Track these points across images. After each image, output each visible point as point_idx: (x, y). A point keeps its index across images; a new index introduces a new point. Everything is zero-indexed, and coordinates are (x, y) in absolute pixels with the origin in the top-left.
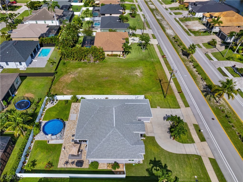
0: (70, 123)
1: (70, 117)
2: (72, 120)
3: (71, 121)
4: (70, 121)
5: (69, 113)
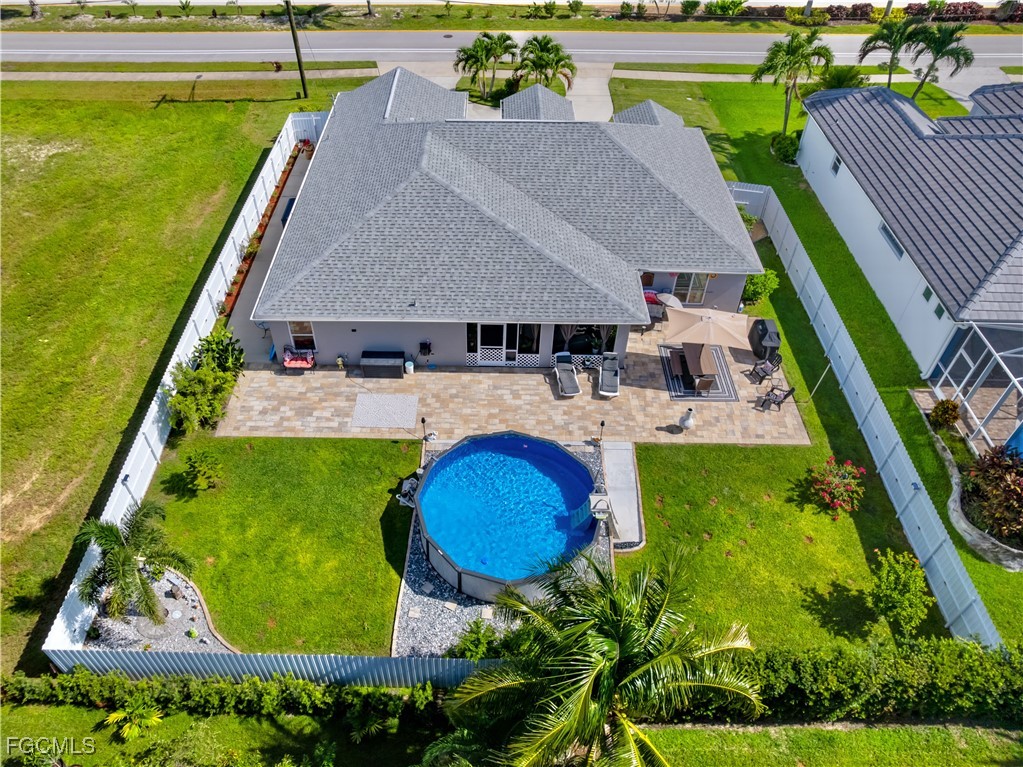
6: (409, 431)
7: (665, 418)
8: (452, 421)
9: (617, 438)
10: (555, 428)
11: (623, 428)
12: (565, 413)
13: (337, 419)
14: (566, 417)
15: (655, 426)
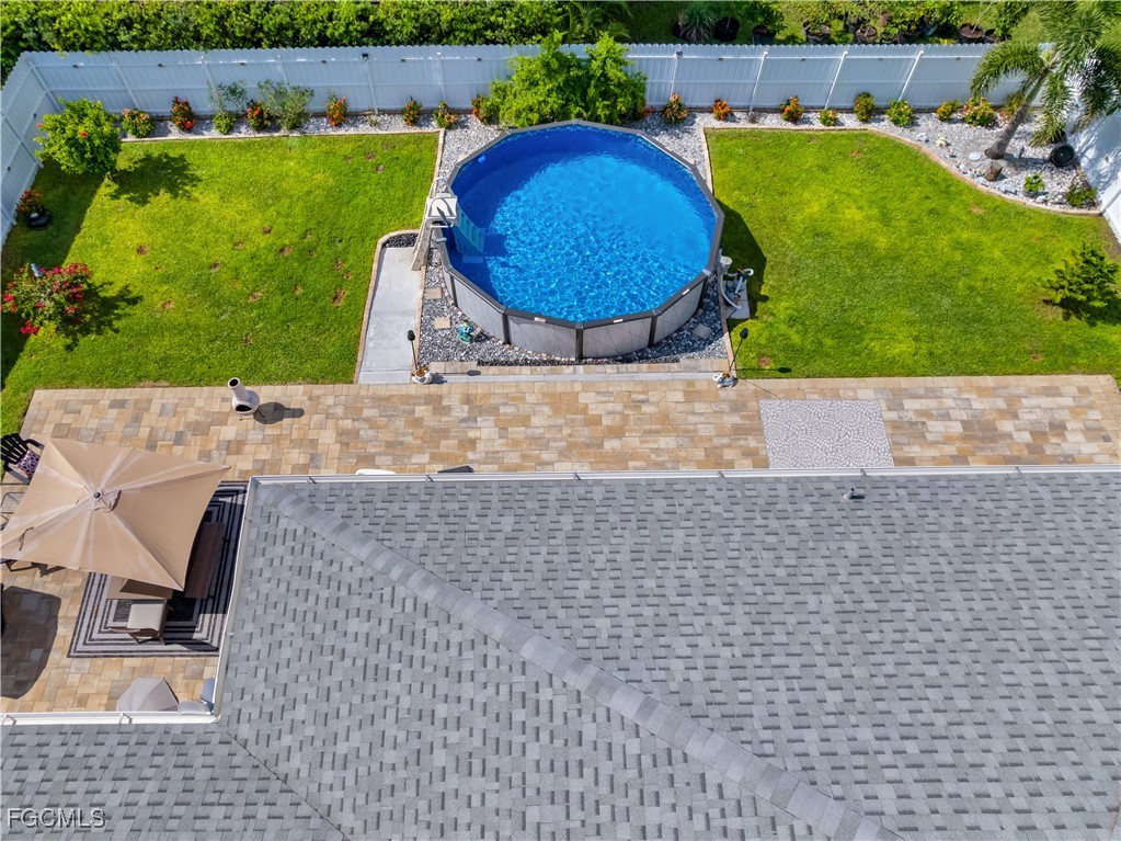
0: (699, 407)
1: (823, 394)
2: (758, 431)
3: (735, 419)
4: (736, 407)
5: (886, 368)
6: (767, 394)
7: (277, 439)
8: (692, 419)
9: (382, 392)
10: (494, 410)
11: (366, 413)
12: (473, 443)
13: (912, 416)
14: (472, 434)
15: (304, 419)
